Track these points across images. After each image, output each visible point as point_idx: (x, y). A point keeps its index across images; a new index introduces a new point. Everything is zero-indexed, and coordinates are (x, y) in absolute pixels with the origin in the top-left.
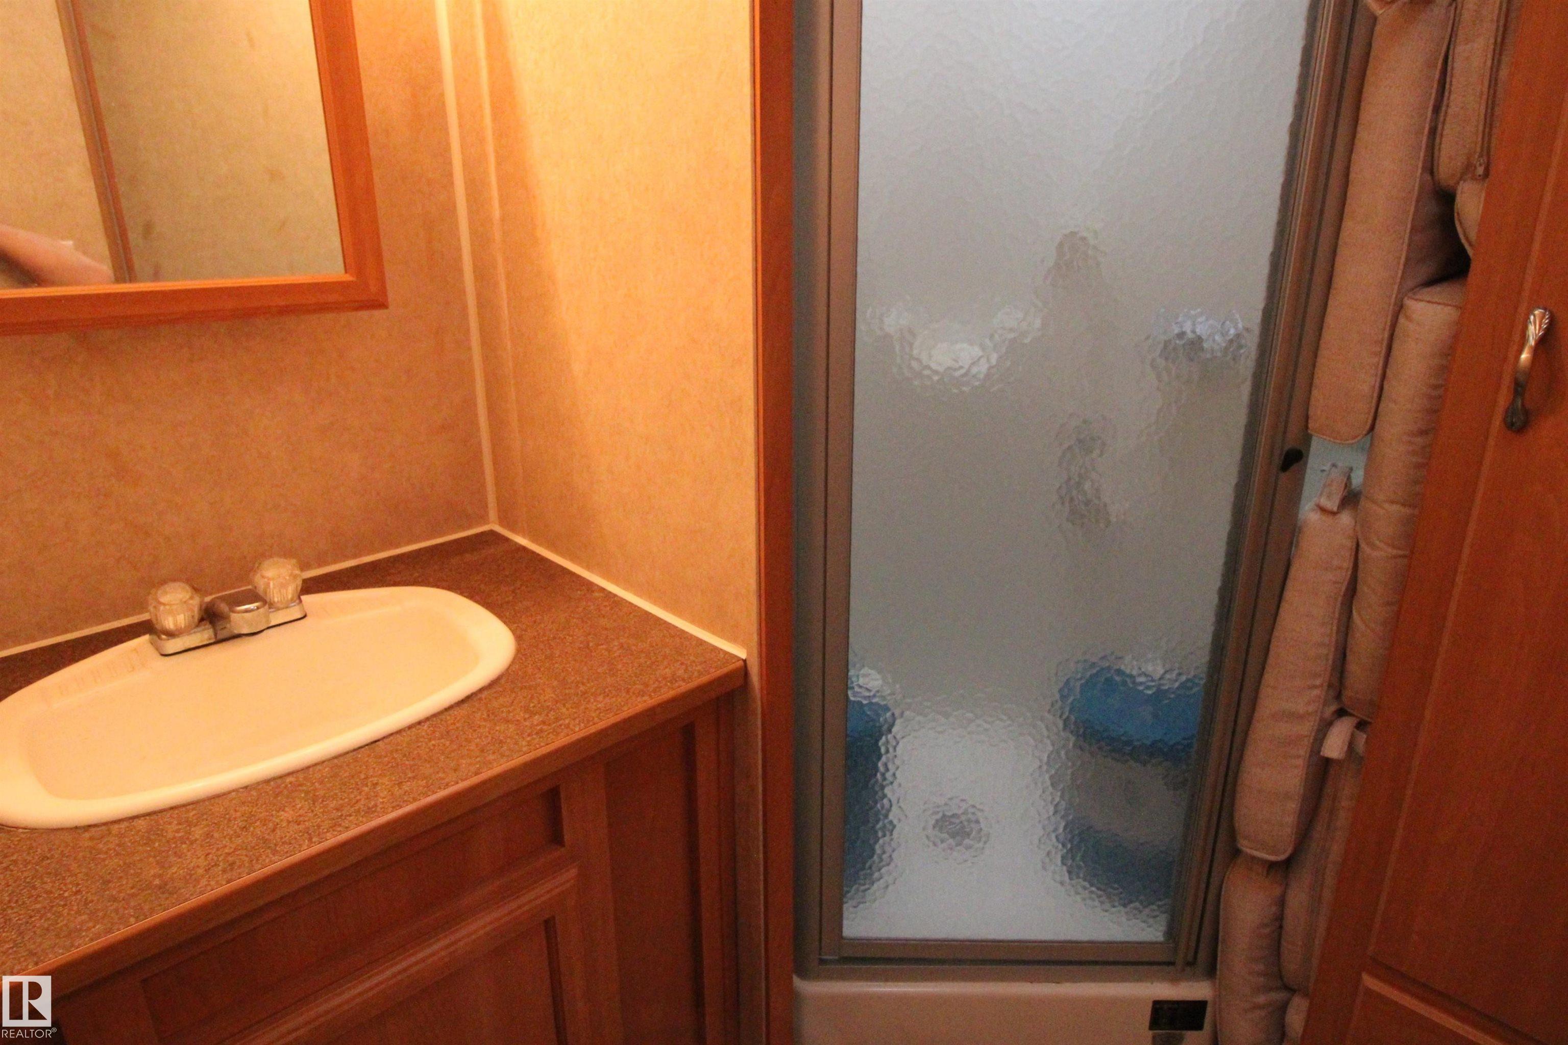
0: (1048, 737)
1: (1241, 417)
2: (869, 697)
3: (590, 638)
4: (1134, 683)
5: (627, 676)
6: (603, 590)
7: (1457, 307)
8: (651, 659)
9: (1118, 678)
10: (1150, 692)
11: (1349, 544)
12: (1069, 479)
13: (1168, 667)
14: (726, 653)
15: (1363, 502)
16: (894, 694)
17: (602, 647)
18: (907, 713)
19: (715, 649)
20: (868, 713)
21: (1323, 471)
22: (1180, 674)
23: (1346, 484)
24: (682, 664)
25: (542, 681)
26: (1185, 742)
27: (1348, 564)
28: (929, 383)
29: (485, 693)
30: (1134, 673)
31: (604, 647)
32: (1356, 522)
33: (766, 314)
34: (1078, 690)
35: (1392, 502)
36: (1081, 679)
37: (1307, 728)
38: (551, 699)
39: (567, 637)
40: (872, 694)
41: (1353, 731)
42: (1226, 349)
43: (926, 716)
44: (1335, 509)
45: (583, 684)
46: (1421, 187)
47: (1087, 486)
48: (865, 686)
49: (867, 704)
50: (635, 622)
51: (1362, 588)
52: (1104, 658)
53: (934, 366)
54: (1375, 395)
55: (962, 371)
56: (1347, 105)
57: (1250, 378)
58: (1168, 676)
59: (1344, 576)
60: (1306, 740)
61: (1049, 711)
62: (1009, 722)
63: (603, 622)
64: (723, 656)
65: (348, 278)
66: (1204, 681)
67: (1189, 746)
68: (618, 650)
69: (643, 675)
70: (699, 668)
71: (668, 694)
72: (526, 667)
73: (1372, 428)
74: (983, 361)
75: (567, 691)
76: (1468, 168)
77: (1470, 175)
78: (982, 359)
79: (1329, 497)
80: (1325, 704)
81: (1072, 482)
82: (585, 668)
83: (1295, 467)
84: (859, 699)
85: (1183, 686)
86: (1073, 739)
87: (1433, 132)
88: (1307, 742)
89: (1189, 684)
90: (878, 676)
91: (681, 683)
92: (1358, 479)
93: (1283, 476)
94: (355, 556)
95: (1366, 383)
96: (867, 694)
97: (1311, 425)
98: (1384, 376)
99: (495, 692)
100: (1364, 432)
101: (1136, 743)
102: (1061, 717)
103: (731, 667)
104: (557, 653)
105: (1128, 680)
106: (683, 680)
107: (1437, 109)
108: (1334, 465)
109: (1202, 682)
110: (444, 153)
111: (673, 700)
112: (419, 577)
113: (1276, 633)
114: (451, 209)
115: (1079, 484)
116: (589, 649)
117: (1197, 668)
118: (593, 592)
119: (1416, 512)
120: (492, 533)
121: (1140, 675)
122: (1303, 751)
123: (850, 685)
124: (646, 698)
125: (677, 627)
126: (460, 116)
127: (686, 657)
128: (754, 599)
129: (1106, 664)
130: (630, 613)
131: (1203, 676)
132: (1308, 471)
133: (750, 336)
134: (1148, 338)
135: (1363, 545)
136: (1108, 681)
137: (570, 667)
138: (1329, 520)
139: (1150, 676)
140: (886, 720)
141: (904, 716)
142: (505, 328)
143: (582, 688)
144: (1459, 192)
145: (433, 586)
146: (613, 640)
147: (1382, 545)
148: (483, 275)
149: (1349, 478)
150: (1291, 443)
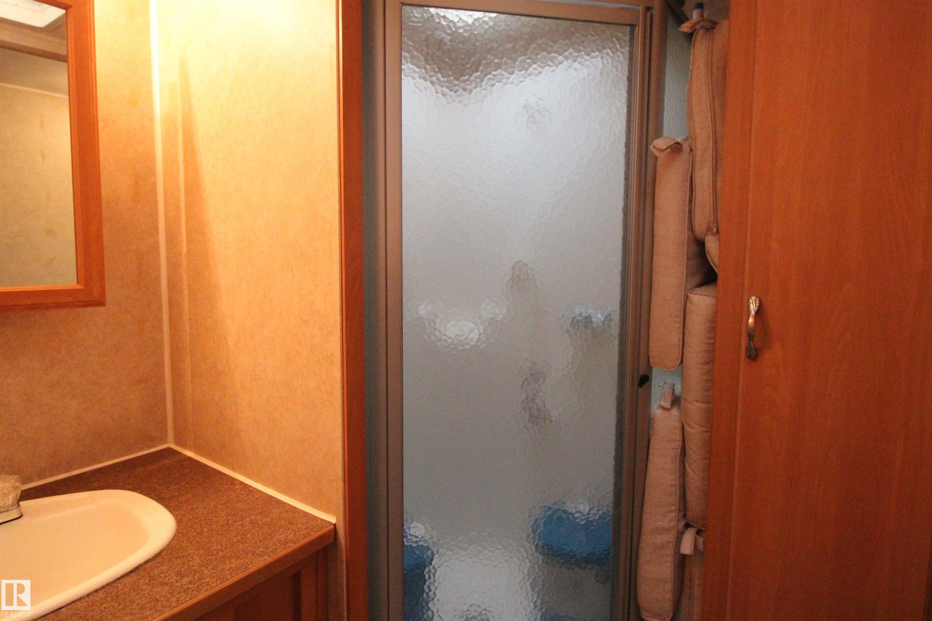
0: (527, 558)
1: (616, 359)
2: (417, 541)
3: (230, 518)
4: (574, 517)
5: (253, 542)
6: (242, 483)
7: (713, 297)
8: (271, 529)
9: (564, 516)
10: (583, 523)
11: (679, 426)
12: (527, 398)
13: (591, 506)
14: (322, 520)
15: (683, 402)
16: (432, 538)
17: (237, 523)
18: (440, 551)
19: (315, 518)
20: (417, 552)
21: (660, 386)
22: (598, 510)
23: (672, 393)
24: (293, 530)
25: (192, 552)
26: (606, 553)
27: (679, 438)
28: (446, 344)
29: (149, 564)
30: (573, 511)
31: (239, 523)
32: (680, 414)
33: (347, 304)
34: (542, 525)
35: (697, 401)
36: (544, 518)
37: (669, 537)
38: (197, 564)
39: (214, 518)
40: (418, 539)
41: (695, 536)
42: (604, 321)
43: (453, 551)
44: (669, 407)
45: (222, 551)
46: (688, 238)
47: (538, 400)
48: (414, 534)
49: (415, 547)
50: (262, 504)
51: (688, 451)
52: (555, 504)
53: (448, 334)
54: (681, 343)
55: (465, 337)
56: (648, 201)
57: (617, 337)
58: (592, 512)
59: (678, 444)
60: (671, 544)
61: (526, 541)
62: (504, 550)
63: (239, 505)
64: (320, 522)
65: (80, 287)
66: (612, 513)
67: (609, 554)
68: (249, 524)
69: (265, 541)
70: (304, 532)
71: (282, 552)
72: (182, 542)
73: (682, 362)
74: (476, 330)
75: (210, 557)
76: (709, 229)
77: (710, 232)
78: (475, 330)
79: (665, 400)
80: (679, 521)
81: (529, 398)
82: (224, 539)
83: (646, 385)
84: (410, 544)
85: (601, 517)
86: (541, 557)
87: (690, 211)
88: (671, 546)
89: (604, 516)
90: (422, 527)
91: (292, 545)
92: (678, 389)
93: (640, 390)
94: (67, 471)
95: (676, 338)
96: (415, 540)
97: (651, 361)
98: (684, 334)
99: (157, 563)
100: (678, 364)
101: (578, 556)
102: (533, 543)
103: (325, 530)
104: (206, 530)
105: (570, 517)
106: (293, 542)
107: (690, 201)
108: (665, 383)
109: (611, 514)
110: (154, 215)
111: (285, 557)
112: (112, 482)
113: (647, 480)
114: (156, 247)
115: (532, 400)
116: (228, 525)
117: (608, 505)
118: (235, 485)
119: (710, 406)
120: (169, 449)
121: (576, 512)
122: (670, 551)
123: (404, 535)
124: (266, 557)
125: (291, 505)
126: (165, 194)
127: (295, 525)
128: (341, 483)
129: (556, 507)
130: (259, 498)
131: (611, 510)
132: (653, 387)
133: (338, 317)
134: (563, 317)
135: (686, 426)
136: (560, 518)
137: (213, 540)
138: (666, 413)
139: (582, 513)
140: (428, 556)
141: (439, 552)
142: (186, 318)
143: (221, 554)
144: (706, 241)
145: (121, 489)
146: (246, 517)
147: (694, 425)
148: (173, 287)
149: (674, 390)
150: (642, 371)
